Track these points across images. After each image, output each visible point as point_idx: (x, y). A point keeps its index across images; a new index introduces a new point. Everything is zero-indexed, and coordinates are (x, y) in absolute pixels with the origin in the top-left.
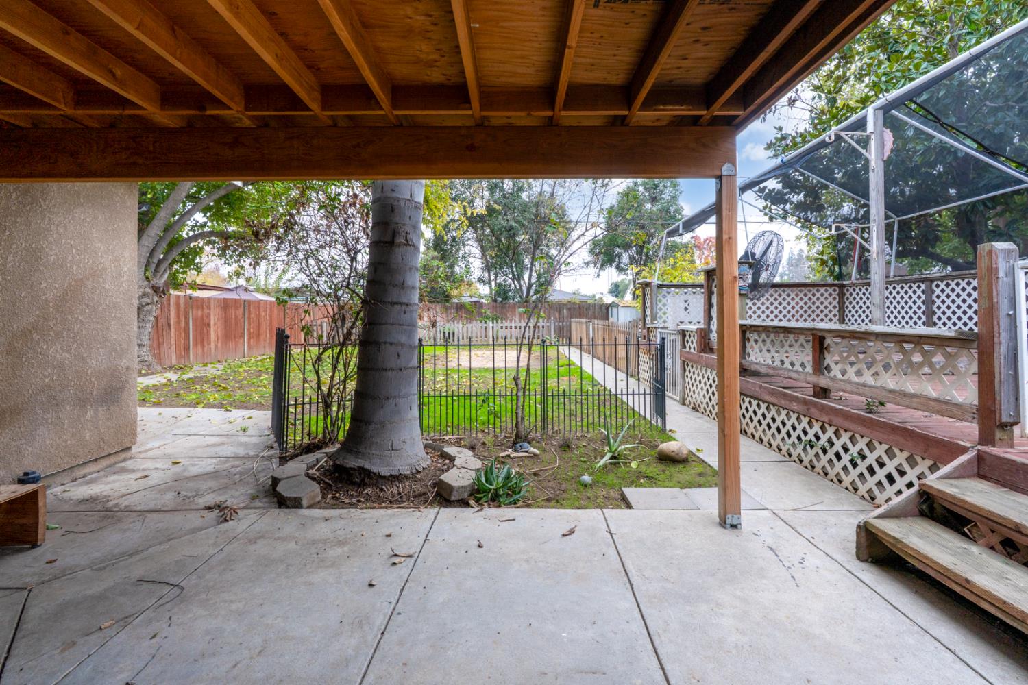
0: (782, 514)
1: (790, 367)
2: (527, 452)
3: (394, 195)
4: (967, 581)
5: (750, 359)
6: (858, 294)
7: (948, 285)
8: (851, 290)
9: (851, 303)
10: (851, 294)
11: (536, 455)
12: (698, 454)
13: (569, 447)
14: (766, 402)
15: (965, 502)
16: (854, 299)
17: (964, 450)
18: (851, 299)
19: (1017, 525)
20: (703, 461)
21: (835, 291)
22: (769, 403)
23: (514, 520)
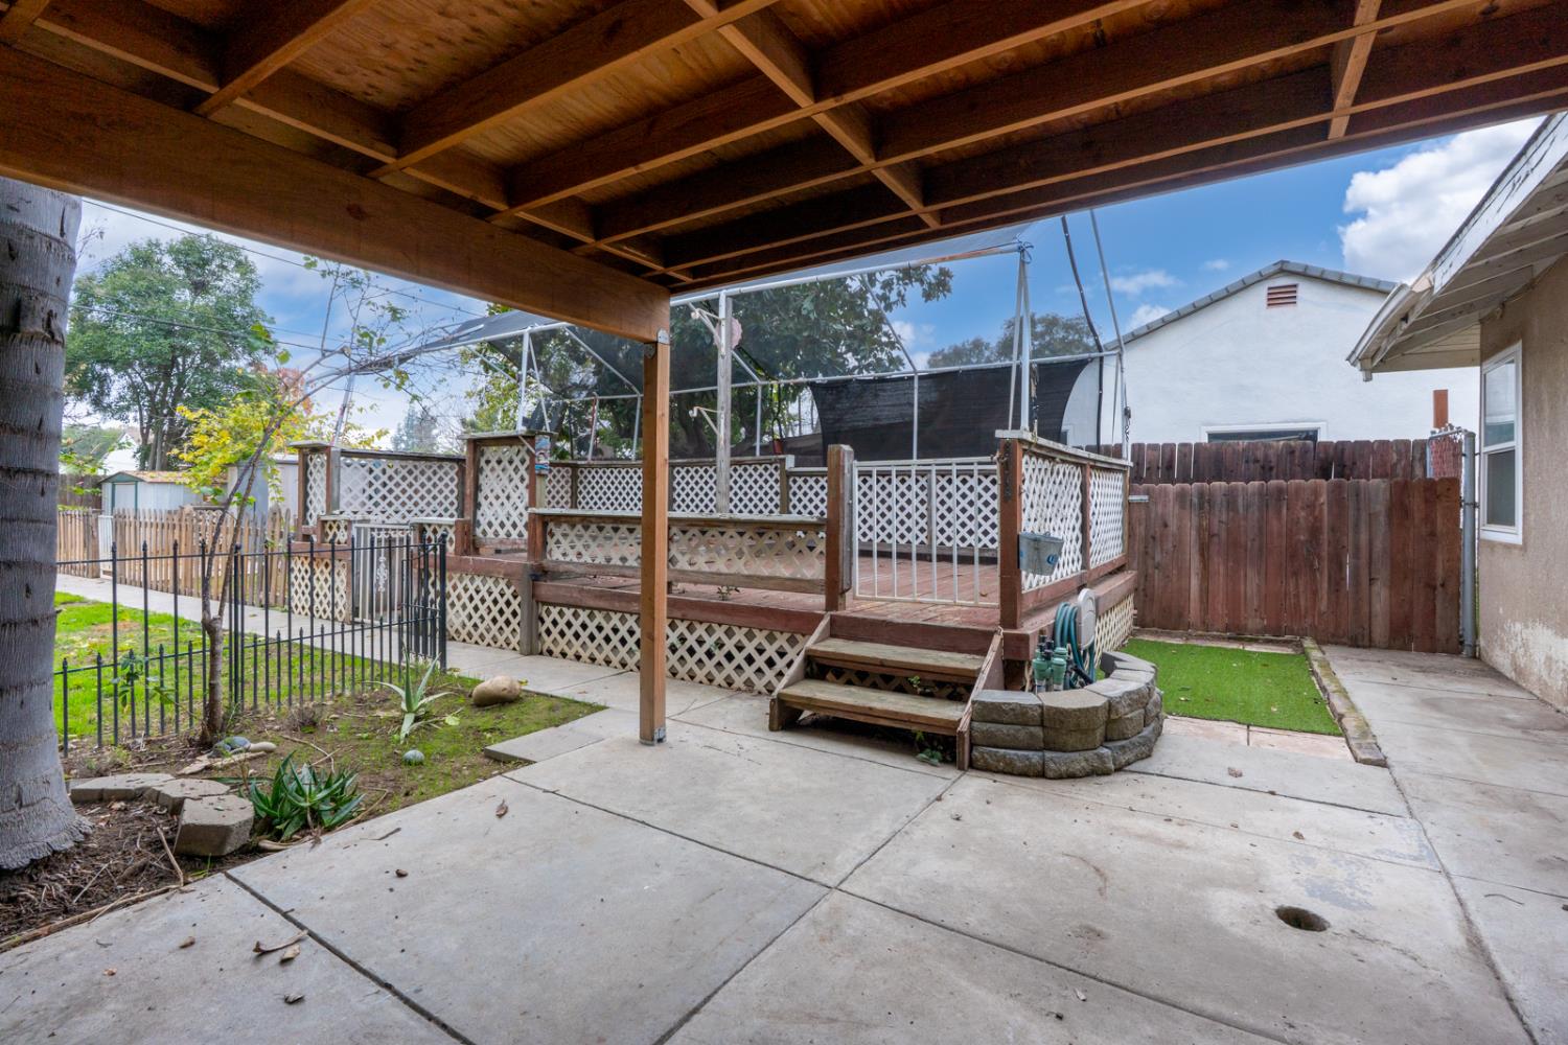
0: (681, 718)
1: (620, 563)
2: (247, 750)
3: (17, 219)
4: (870, 709)
5: (554, 558)
6: (594, 477)
7: (688, 472)
8: (586, 472)
9: (585, 487)
10: (586, 477)
11: (269, 751)
12: (523, 687)
13: (314, 724)
14: (588, 608)
15: (843, 655)
16: (589, 483)
17: (821, 617)
18: (585, 482)
19: (881, 661)
20: (538, 694)
21: (567, 472)
22: (592, 609)
23: (398, 830)
